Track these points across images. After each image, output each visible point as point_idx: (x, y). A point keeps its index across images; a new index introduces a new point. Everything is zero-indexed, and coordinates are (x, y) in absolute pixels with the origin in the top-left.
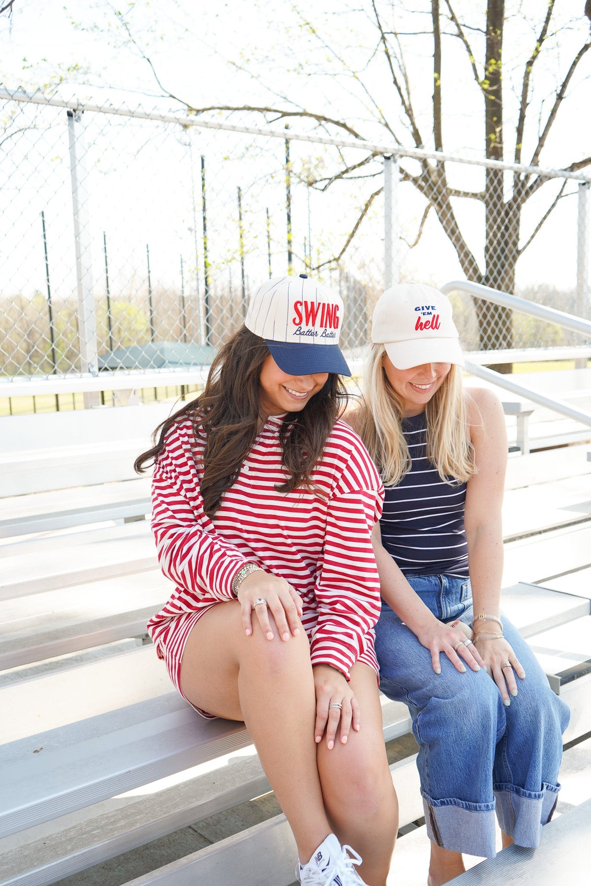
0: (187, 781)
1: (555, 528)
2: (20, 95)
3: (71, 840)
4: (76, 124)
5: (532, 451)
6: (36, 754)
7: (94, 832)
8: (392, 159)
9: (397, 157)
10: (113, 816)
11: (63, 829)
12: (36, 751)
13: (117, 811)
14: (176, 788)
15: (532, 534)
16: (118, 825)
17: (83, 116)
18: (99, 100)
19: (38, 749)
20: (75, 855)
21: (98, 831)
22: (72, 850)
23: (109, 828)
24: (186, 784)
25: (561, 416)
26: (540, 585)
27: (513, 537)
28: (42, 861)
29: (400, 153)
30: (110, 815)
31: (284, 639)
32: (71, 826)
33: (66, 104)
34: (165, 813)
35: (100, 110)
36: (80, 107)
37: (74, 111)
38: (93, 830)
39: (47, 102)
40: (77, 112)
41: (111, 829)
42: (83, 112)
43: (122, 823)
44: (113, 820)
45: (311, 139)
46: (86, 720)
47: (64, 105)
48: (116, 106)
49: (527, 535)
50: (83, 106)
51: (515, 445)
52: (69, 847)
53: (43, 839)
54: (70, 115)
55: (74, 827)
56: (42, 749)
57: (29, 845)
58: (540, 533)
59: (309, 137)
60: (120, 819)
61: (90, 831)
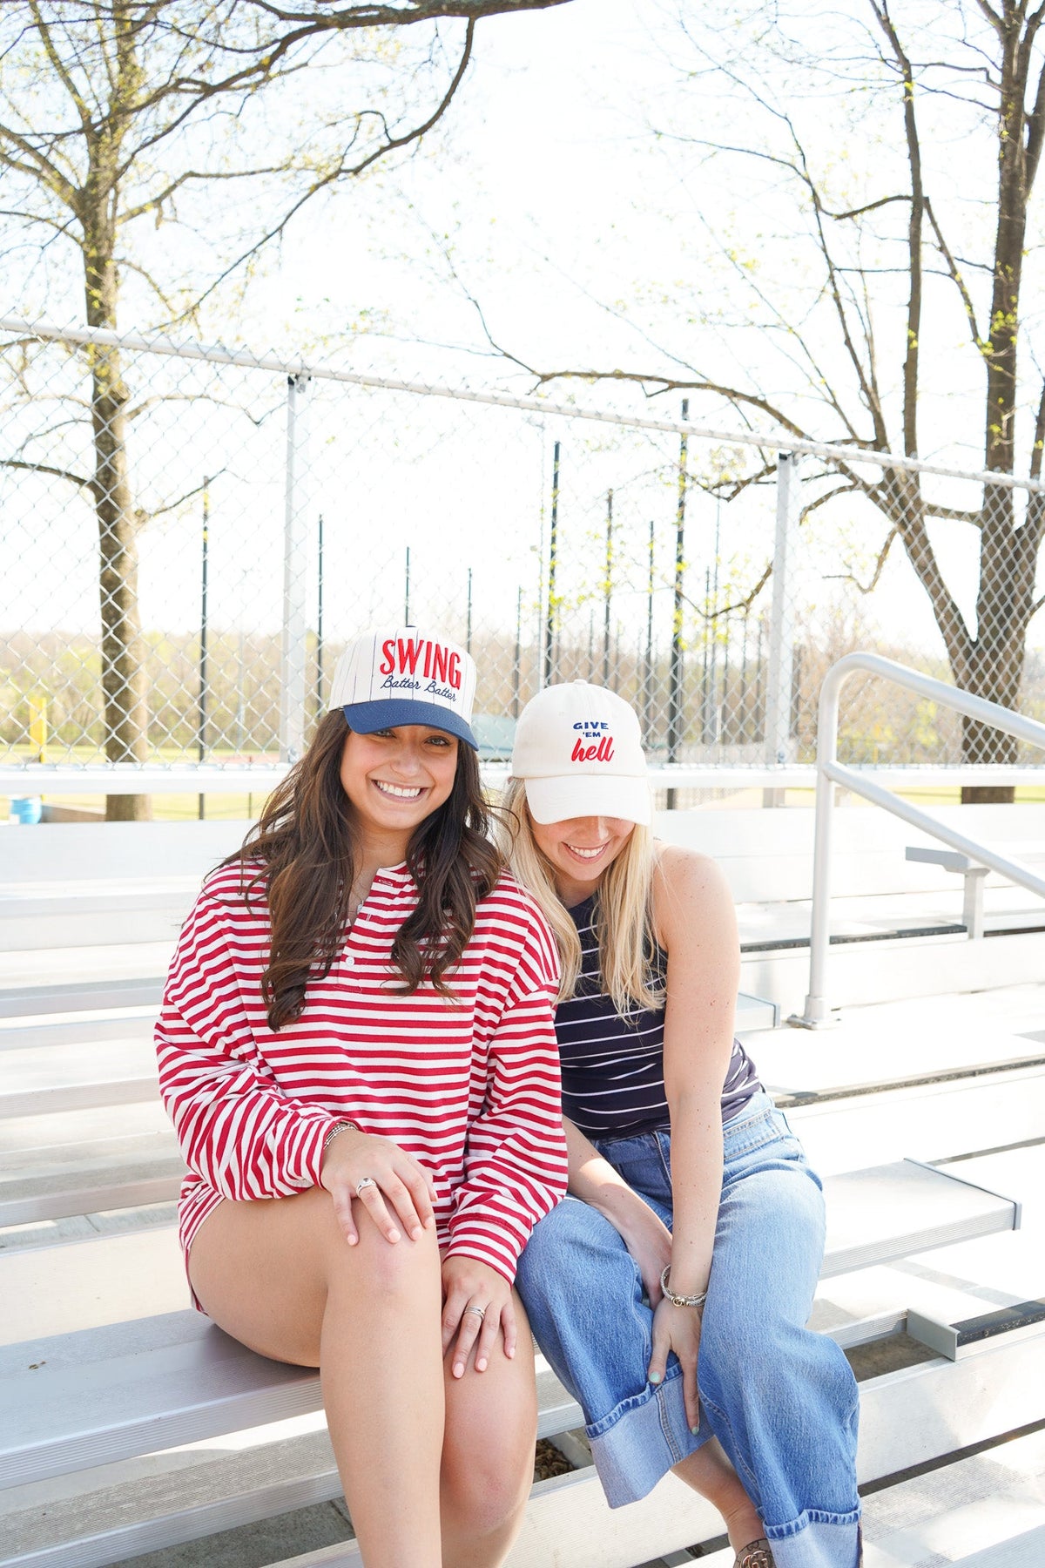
0: (294, 1438)
1: (1001, 1069)
2: (219, 353)
3: (85, 1513)
4: (298, 396)
5: (987, 934)
6: (33, 1371)
7: (124, 1506)
8: (790, 459)
9: (798, 456)
10: (163, 1482)
11: (80, 1492)
12: (34, 1367)
13: (171, 1473)
14: (273, 1448)
15: (959, 1076)
16: (166, 1499)
17: (309, 385)
18: (336, 365)
19: (38, 1363)
20: (84, 1541)
21: (131, 1505)
22: (82, 1532)
23: (150, 1501)
24: (291, 1443)
25: (1009, 882)
26: (940, 1168)
27: (924, 1077)
28: (30, 1545)
29: (804, 451)
30: (158, 1479)
31: (414, 1236)
32: (93, 1490)
33: (283, 367)
34: (243, 1488)
35: (334, 376)
36: (306, 372)
37: (297, 377)
38: (125, 1502)
39: (256, 364)
40: (300, 378)
41: (153, 1504)
42: (310, 379)
43: (172, 1496)
44: (160, 1488)
45: (659, 426)
46: (127, 1324)
47: (280, 368)
48: (357, 372)
49: (949, 1075)
50: (309, 370)
51: (959, 922)
52: (79, 1526)
53: (45, 1506)
54: (291, 382)
55: (97, 1493)
56: (44, 1363)
57: (21, 1512)
58: (973, 1074)
59: (656, 423)
60: (171, 1490)
61: (119, 1503)
